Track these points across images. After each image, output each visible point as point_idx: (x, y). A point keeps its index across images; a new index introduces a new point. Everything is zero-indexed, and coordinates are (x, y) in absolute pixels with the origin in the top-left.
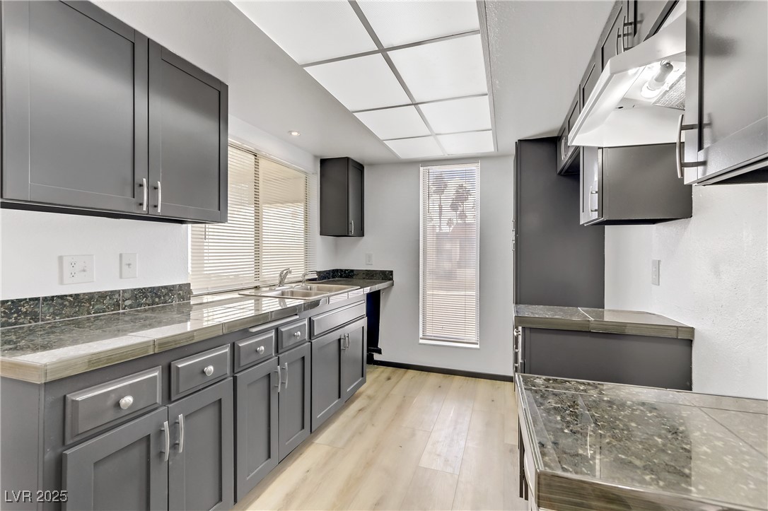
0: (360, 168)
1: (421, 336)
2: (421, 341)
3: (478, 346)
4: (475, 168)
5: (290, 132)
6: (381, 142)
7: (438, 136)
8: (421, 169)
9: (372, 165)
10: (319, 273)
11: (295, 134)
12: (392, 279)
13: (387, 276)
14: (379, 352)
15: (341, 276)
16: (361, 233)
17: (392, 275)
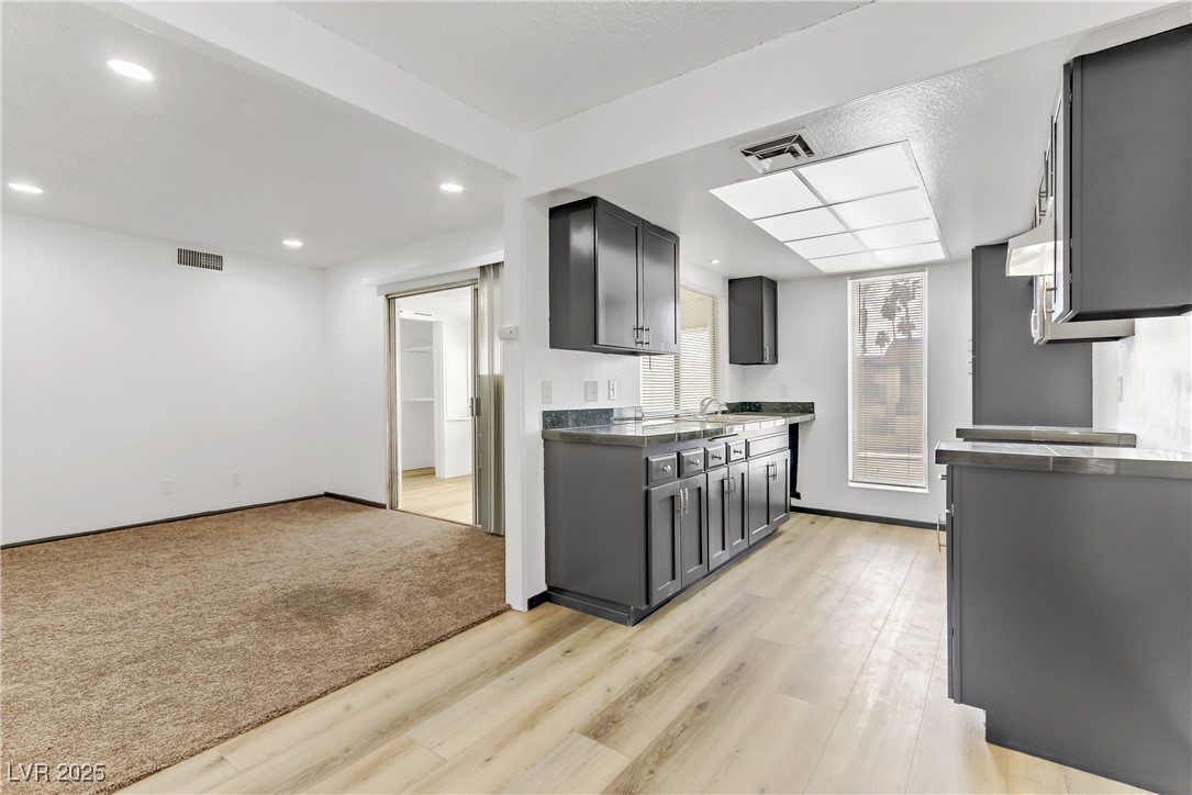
0: (773, 284)
1: (850, 478)
2: (851, 484)
3: (926, 491)
4: (923, 276)
5: (711, 261)
6: (806, 262)
7: (875, 252)
8: (850, 282)
9: (786, 281)
10: (728, 405)
11: (715, 262)
12: (813, 412)
13: (808, 408)
14: (798, 496)
15: (749, 410)
16: (775, 360)
17: (813, 407)
